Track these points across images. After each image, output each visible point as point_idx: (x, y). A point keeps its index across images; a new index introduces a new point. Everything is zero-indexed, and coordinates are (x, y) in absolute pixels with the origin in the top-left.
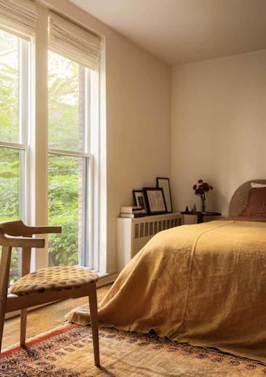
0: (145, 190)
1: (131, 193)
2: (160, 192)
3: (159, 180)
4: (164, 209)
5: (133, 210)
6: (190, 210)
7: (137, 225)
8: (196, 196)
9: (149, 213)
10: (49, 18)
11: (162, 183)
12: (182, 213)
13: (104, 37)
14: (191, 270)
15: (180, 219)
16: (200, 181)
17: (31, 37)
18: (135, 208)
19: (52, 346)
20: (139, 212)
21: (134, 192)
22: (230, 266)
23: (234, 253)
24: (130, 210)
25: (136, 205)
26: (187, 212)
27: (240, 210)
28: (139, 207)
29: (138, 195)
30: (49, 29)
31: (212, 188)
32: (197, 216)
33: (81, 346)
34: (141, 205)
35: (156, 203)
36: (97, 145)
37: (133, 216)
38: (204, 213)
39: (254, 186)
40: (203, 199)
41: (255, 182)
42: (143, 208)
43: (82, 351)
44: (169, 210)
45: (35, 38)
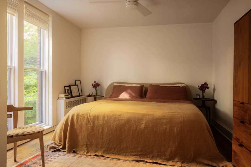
0: (70, 86)
1: (64, 87)
2: (77, 87)
3: (76, 81)
4: (79, 95)
5: (65, 96)
6: (90, 95)
7: (67, 103)
8: (93, 88)
9: (72, 97)
10: (24, 5)
11: (77, 83)
12: (87, 96)
13: (51, 15)
14: (88, 123)
15: (86, 99)
16: (95, 82)
17: (15, 14)
18: (66, 94)
19: (37, 162)
20: (68, 96)
21: (65, 87)
22: (104, 121)
23: (106, 115)
24: (63, 95)
25: (66, 93)
26: (89, 96)
27: (110, 95)
28: (67, 94)
29: (66, 88)
30: (24, 11)
31: (100, 85)
32: (93, 98)
33: (51, 161)
34: (68, 93)
35: (75, 92)
36: (48, 65)
37: (65, 98)
38: (97, 96)
39: (115, 84)
40: (96, 90)
41: (116, 83)
42: (69, 94)
43: (52, 163)
44: (81, 95)
45: (17, 14)
